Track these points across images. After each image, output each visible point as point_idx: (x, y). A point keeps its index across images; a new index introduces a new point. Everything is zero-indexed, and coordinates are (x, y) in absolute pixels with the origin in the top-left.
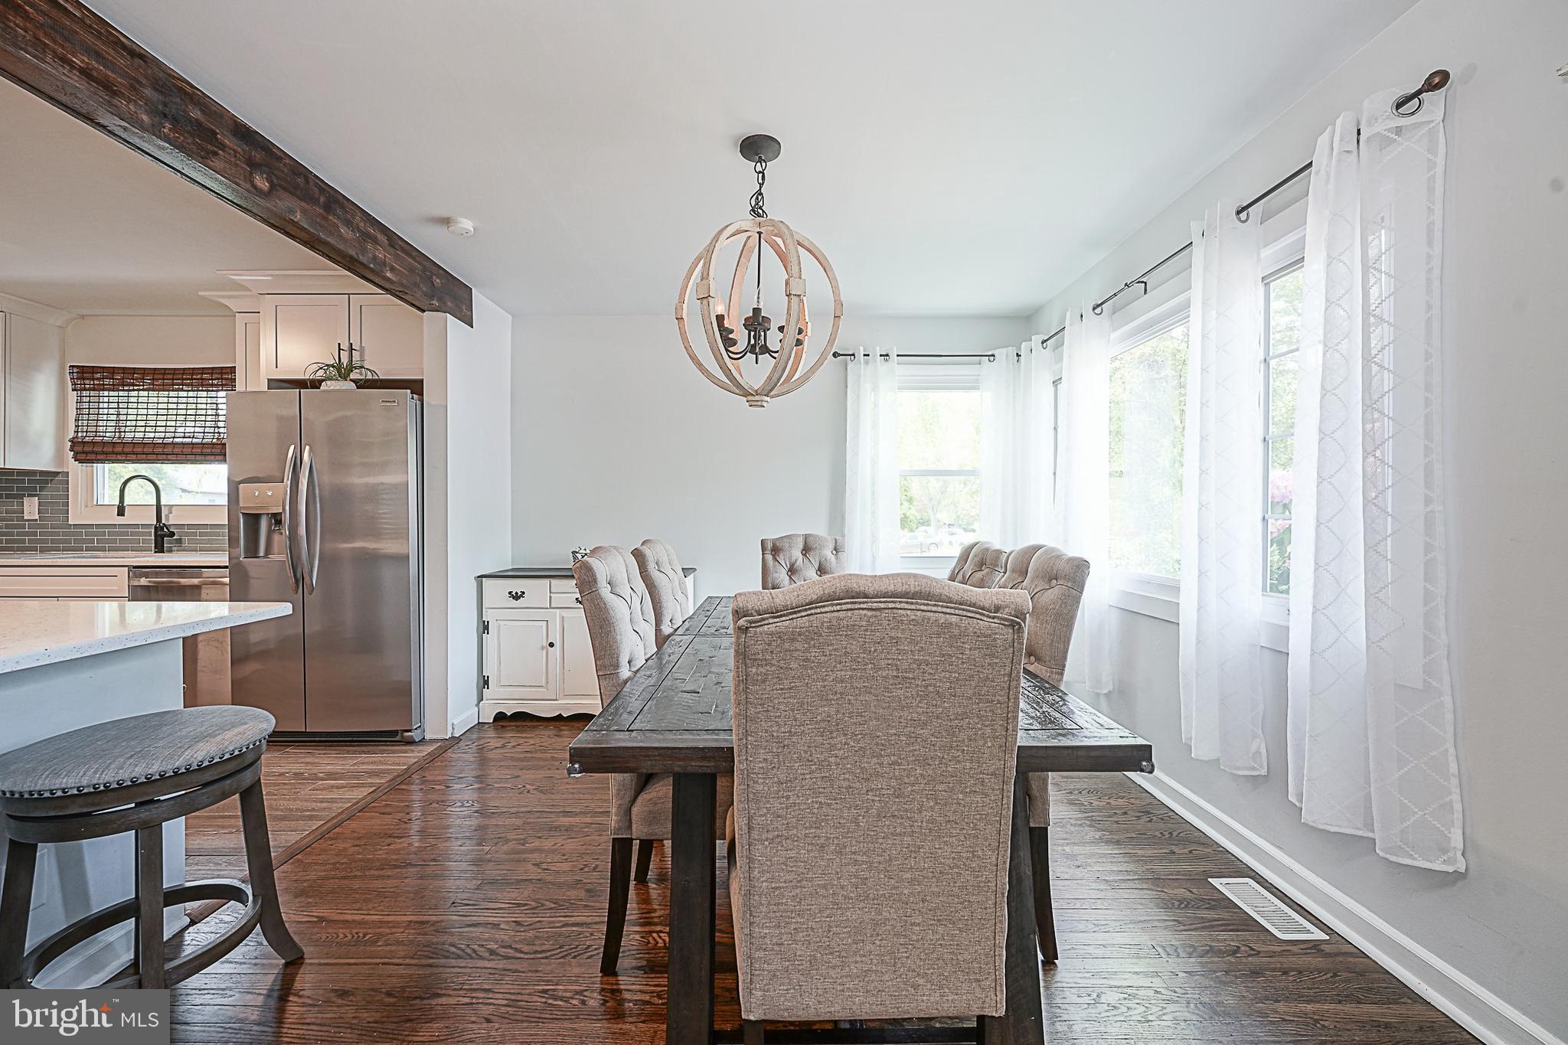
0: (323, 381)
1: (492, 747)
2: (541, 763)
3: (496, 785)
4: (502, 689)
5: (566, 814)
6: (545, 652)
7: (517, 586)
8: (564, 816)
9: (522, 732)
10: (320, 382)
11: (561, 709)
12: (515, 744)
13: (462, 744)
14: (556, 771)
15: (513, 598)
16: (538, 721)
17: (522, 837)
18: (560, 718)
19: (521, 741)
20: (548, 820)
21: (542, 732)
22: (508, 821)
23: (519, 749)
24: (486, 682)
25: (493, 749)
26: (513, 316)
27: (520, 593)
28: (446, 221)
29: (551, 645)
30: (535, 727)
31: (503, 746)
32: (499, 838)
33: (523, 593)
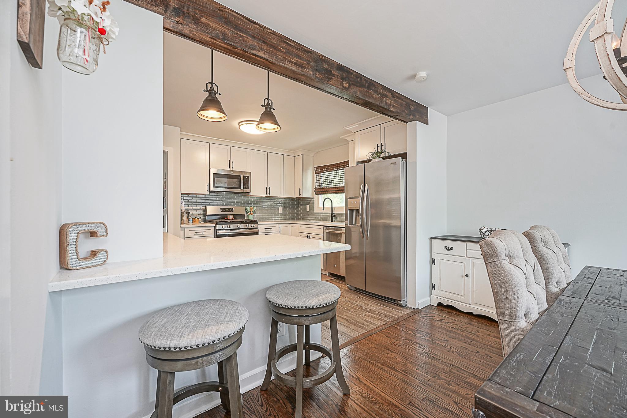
0: (372, 159)
1: (436, 319)
2: (461, 337)
3: (436, 342)
4: (441, 292)
5: (475, 376)
6: (463, 278)
7: (449, 244)
8: (473, 377)
9: (451, 316)
10: (371, 160)
11: (472, 310)
12: (447, 321)
13: (422, 313)
14: (469, 345)
15: (447, 250)
16: (460, 312)
17: (448, 379)
18: (471, 314)
19: (450, 321)
20: (463, 375)
21: (462, 319)
22: (441, 366)
23: (449, 325)
24: (434, 287)
25: (436, 321)
26: (447, 116)
27: (450, 248)
28: (414, 77)
29: (467, 276)
30: (458, 315)
31: (441, 321)
32: (436, 374)
33: (452, 248)
